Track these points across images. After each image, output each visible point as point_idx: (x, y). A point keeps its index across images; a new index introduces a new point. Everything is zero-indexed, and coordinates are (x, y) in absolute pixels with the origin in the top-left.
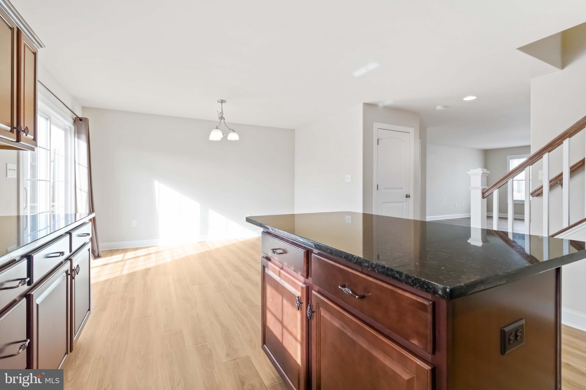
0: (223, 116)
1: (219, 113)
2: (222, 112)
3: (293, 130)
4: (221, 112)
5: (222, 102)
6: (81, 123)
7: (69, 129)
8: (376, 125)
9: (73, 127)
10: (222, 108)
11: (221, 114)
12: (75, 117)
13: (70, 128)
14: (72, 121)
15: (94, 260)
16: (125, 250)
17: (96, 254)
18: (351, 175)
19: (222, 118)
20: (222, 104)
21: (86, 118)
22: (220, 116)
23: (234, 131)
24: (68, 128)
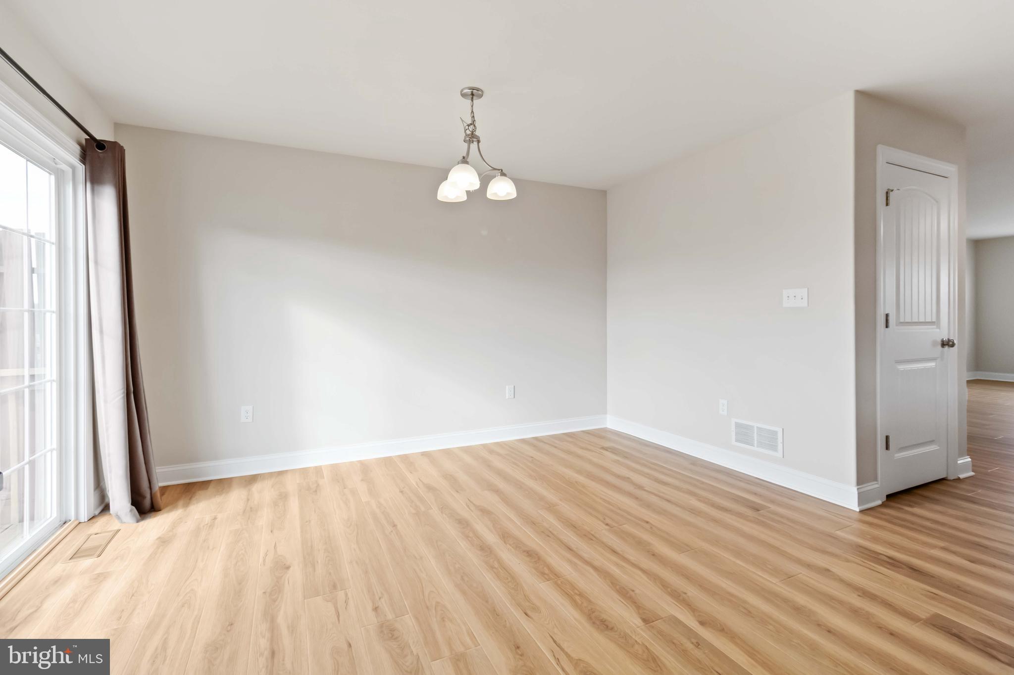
0: (477, 133)
1: (465, 125)
2: (473, 123)
3: (603, 193)
4: (470, 122)
5: (474, 94)
6: (101, 155)
7: (70, 170)
8: (884, 153)
9: (81, 168)
10: (472, 112)
11: (472, 126)
12: (86, 139)
13: (73, 168)
14: (77, 149)
15: (138, 521)
16: (223, 485)
17: (147, 502)
18: (807, 289)
19: (472, 138)
20: (472, 101)
21: (115, 144)
22: (468, 132)
23: (503, 174)
24: (64, 167)
